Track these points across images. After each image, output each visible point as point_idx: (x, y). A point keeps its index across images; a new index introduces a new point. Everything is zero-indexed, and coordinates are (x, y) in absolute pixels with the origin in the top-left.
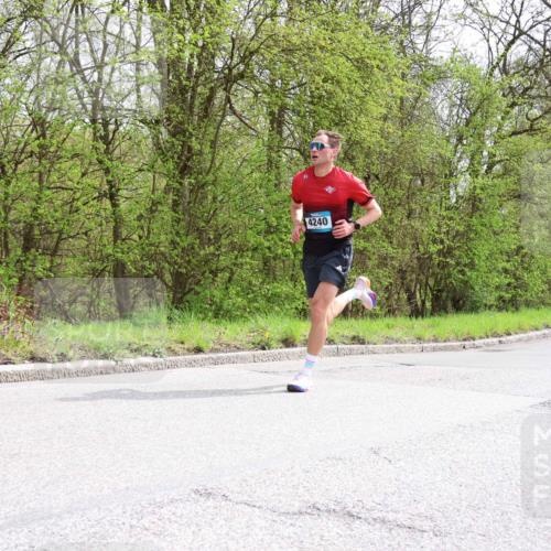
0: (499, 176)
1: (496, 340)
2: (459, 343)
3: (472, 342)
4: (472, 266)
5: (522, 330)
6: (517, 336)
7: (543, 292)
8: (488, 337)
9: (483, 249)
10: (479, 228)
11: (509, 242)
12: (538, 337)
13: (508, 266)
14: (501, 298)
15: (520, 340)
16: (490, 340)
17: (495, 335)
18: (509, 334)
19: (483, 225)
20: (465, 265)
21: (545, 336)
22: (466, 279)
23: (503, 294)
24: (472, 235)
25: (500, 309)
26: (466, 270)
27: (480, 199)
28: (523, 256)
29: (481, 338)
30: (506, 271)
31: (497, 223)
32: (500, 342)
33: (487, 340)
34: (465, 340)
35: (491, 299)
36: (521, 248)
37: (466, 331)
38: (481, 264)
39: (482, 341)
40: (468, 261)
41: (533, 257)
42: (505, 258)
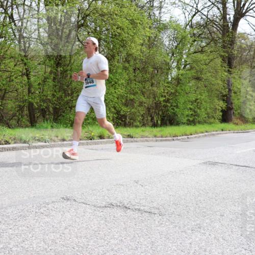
0: (188, 70)
1: (186, 137)
2: (171, 138)
3: (177, 138)
4: (177, 107)
5: (196, 133)
6: (195, 136)
7: (205, 118)
8: (183, 136)
9: (181, 100)
10: (180, 91)
11: (192, 97)
12: (203, 136)
13: (192, 107)
14: (188, 120)
15: (196, 137)
16: (184, 137)
17: (186, 135)
18: (191, 135)
19: (182, 90)
20: (174, 106)
21: (206, 135)
22: (174, 112)
23: (189, 118)
24: (177, 94)
25: (188, 124)
26: (175, 108)
27: (181, 80)
28: (198, 103)
29: (180, 136)
30: (191, 109)
31: (187, 89)
32: (188, 138)
33: (182, 137)
34: (174, 137)
35: (185, 120)
36: (197, 99)
37: (174, 133)
38: (181, 106)
39: (181, 137)
40: (175, 104)
41: (201, 103)
42: (190, 103)
